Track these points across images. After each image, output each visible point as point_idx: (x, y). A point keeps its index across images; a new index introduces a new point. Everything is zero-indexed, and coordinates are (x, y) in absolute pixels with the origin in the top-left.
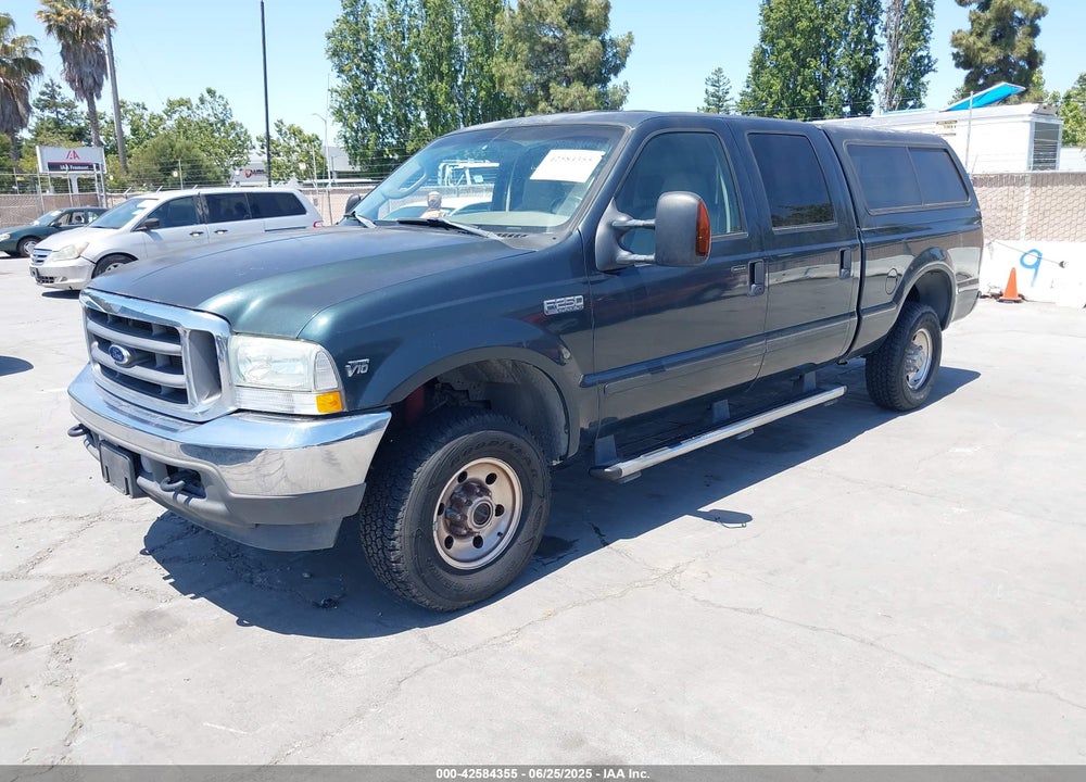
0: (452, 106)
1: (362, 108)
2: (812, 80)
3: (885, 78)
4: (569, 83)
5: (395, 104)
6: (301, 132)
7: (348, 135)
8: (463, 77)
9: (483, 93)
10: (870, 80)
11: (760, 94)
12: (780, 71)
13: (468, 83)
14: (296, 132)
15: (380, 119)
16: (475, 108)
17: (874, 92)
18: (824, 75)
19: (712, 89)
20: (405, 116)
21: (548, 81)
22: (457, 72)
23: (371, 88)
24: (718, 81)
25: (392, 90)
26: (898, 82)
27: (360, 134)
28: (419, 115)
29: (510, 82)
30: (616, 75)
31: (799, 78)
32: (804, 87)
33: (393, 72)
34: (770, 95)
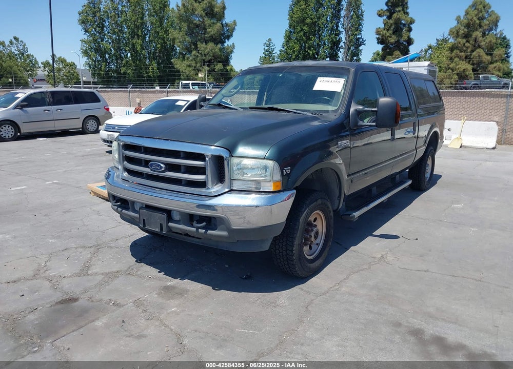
0: (144, 51)
1: (98, 50)
2: (312, 46)
3: (344, 47)
4: (206, 43)
5: (114, 49)
6: (65, 61)
7: (90, 63)
8: (149, 38)
9: (159, 46)
10: (337, 47)
11: (289, 51)
12: (298, 41)
13: (152, 41)
14: (63, 61)
15: (107, 56)
16: (155, 53)
17: (339, 53)
18: (318, 44)
19: (266, 48)
20: (120, 55)
21: (197, 42)
22: (146, 34)
23: (102, 40)
24: (270, 45)
25: (113, 42)
26: (349, 49)
27: (97, 63)
28: (127, 55)
29: (178, 41)
30: (228, 40)
31: (307, 44)
32: (309, 48)
33: (114, 33)
34: (294, 52)
